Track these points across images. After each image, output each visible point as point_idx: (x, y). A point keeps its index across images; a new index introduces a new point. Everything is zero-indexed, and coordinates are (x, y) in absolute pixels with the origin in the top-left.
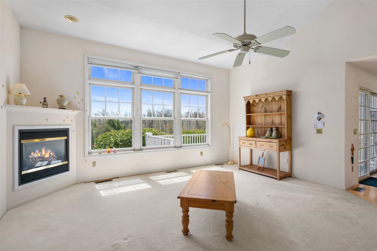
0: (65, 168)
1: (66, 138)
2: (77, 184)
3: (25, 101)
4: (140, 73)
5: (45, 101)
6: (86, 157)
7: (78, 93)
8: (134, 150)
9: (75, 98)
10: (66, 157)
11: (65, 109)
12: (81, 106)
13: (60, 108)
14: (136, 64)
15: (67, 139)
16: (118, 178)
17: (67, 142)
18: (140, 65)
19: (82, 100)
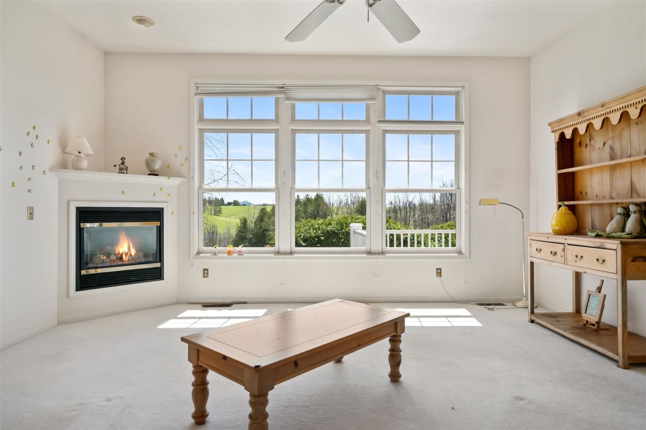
0: (157, 274)
1: (158, 224)
2: (177, 303)
3: (85, 164)
4: (287, 99)
5: (123, 163)
6: (192, 259)
7: (180, 147)
8: (278, 253)
9: (176, 156)
10: (159, 255)
11: (157, 175)
12: (184, 170)
13: (149, 174)
14: (280, 82)
15: (160, 226)
16: (245, 303)
17: (160, 231)
18: (288, 82)
19: (187, 159)
